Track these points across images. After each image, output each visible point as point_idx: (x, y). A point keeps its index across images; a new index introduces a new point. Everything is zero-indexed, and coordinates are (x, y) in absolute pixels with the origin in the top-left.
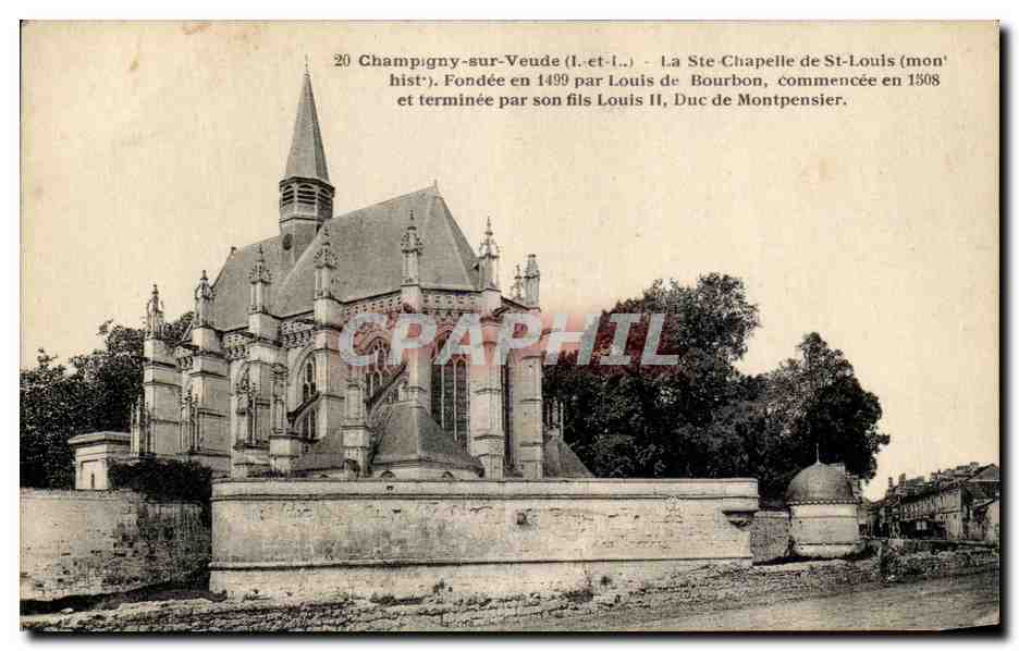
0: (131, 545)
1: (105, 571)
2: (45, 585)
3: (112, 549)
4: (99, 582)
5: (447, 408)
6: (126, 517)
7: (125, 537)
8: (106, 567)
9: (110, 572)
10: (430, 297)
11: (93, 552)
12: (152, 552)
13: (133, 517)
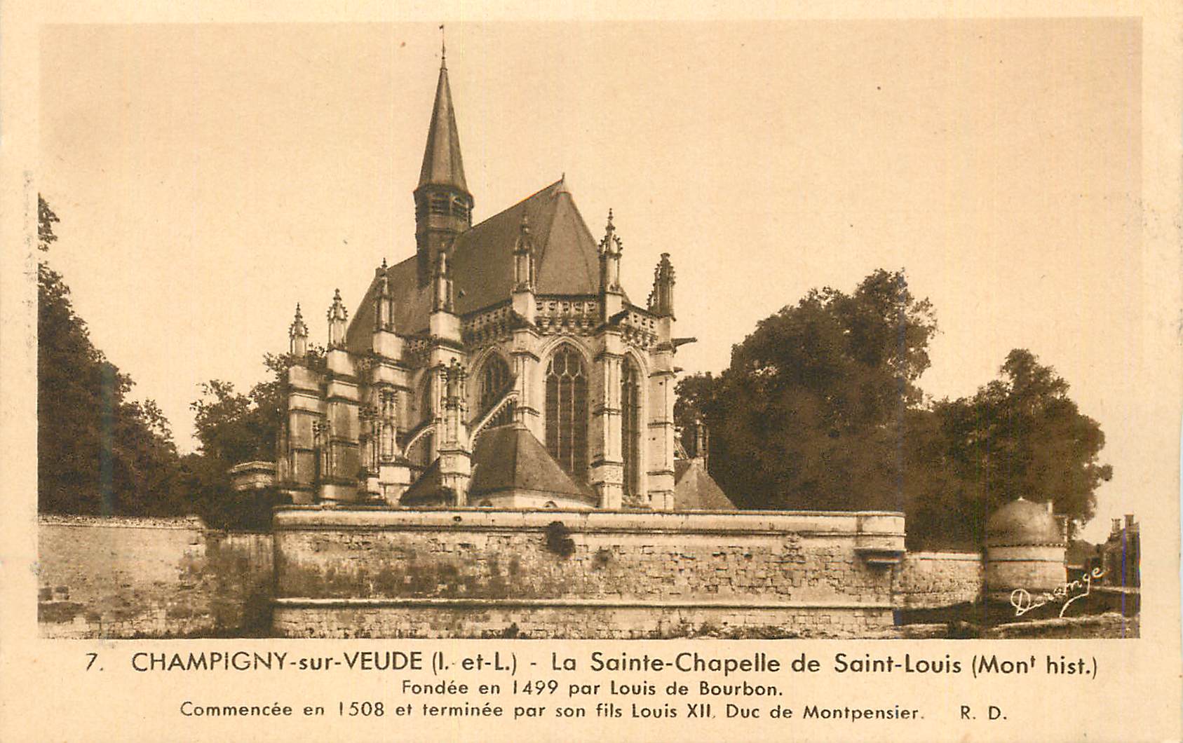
0: (199, 577)
1: (169, 604)
2: (103, 618)
3: (178, 581)
4: (161, 615)
5: (564, 431)
6: (194, 548)
7: (193, 569)
8: (171, 600)
9: (175, 604)
10: (547, 305)
11: (155, 584)
12: (223, 585)
13: (202, 548)
